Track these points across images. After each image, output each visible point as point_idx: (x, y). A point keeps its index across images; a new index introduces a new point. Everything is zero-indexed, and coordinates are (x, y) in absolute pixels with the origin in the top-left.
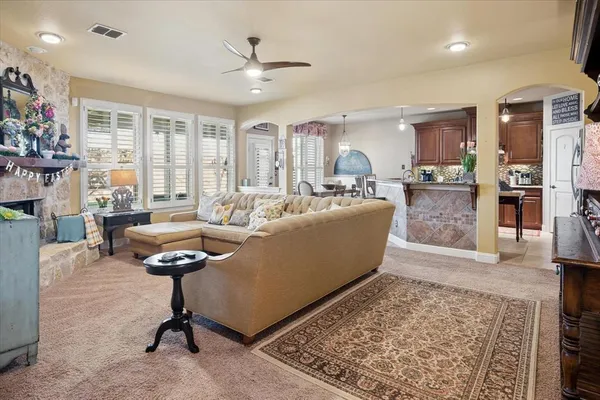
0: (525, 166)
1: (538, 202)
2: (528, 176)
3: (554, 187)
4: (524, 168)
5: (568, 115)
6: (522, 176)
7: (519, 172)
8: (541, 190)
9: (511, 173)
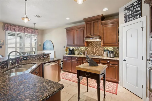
0: (111, 48)
1: (117, 68)
2: (112, 52)
3: (125, 60)
4: (110, 48)
5: (134, 15)
6: (109, 53)
7: (108, 50)
8: (118, 61)
9: (104, 51)
